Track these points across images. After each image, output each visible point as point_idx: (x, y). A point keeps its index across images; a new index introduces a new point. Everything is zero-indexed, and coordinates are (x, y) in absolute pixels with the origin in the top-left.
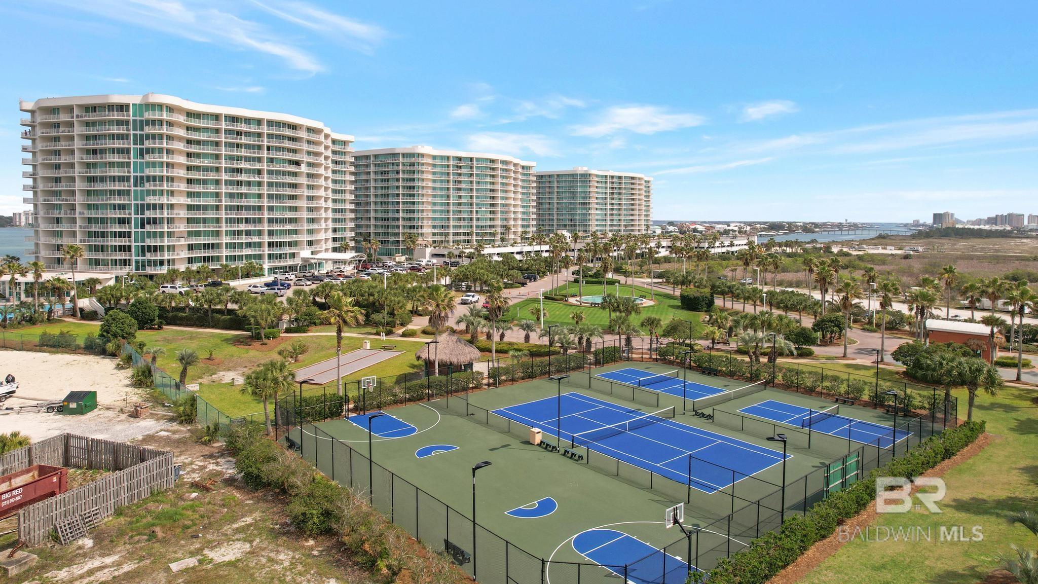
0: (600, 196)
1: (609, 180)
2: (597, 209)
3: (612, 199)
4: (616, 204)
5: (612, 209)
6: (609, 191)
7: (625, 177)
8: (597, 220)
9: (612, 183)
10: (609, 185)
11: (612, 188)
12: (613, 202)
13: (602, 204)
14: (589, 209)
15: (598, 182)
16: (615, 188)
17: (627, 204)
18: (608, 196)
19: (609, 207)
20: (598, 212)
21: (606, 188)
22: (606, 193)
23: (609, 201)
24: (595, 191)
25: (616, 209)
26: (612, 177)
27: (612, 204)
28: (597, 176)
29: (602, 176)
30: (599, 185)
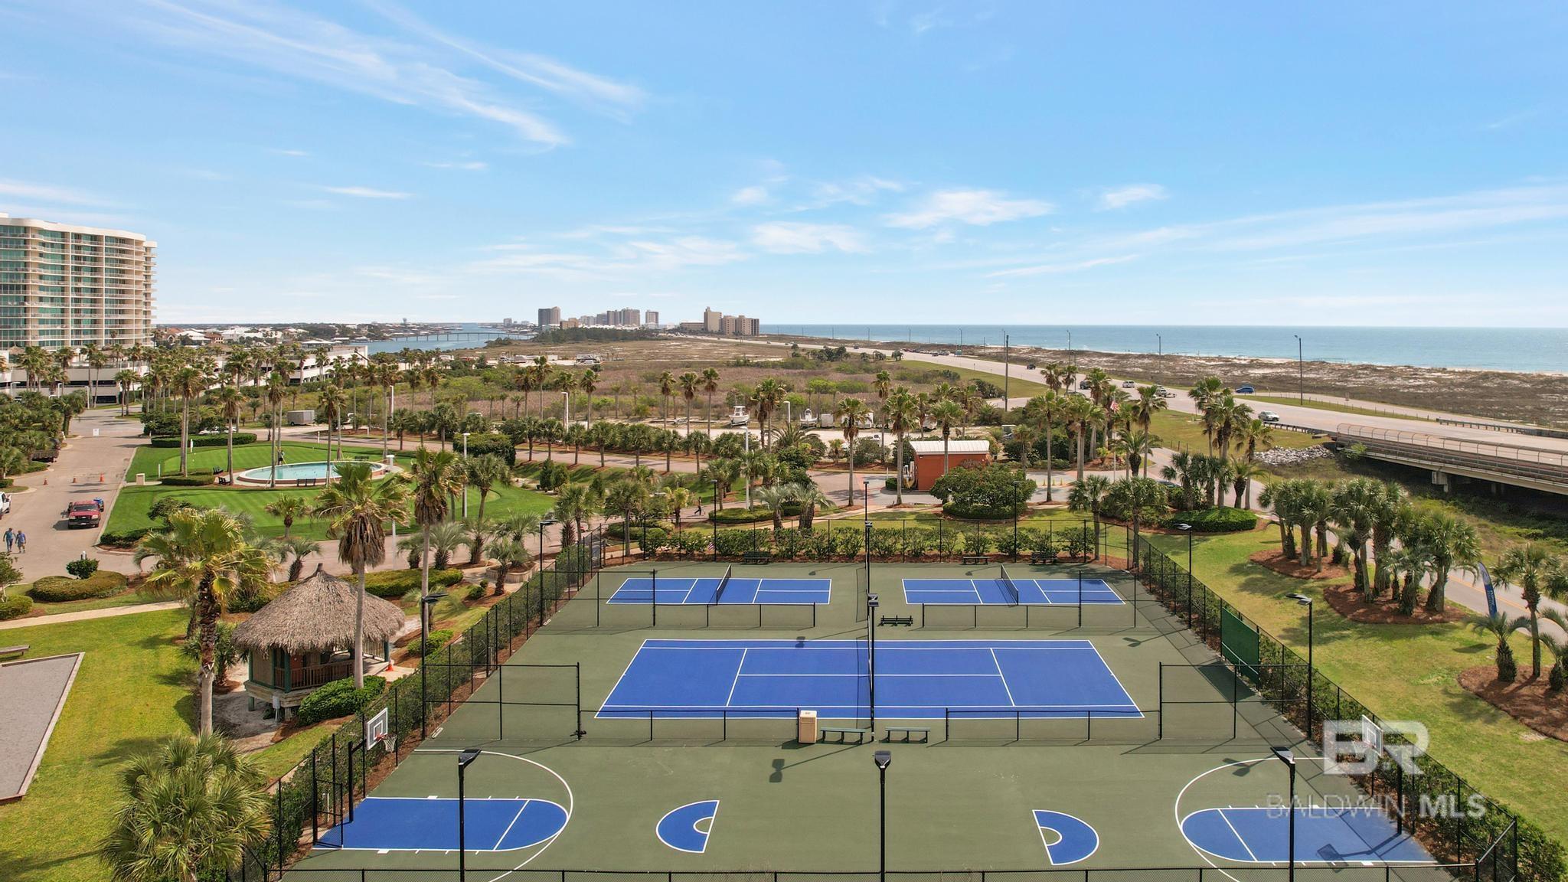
0: (48, 273)
1: (71, 242)
2: (41, 299)
3: (78, 279)
4: (86, 290)
5: (77, 301)
6: (71, 263)
7: (109, 239)
8: (42, 322)
9: (78, 248)
10: (71, 253)
11: (77, 258)
12: (81, 285)
13: (53, 289)
14: (26, 299)
15: (44, 244)
16: (85, 258)
17: (111, 291)
18: (70, 275)
19: (71, 295)
20: (46, 305)
21: (63, 257)
22: (63, 268)
23: (71, 285)
24: (39, 263)
25: (87, 300)
26: (78, 236)
27: (78, 290)
28: (42, 232)
29: (53, 234)
30: (48, 251)
